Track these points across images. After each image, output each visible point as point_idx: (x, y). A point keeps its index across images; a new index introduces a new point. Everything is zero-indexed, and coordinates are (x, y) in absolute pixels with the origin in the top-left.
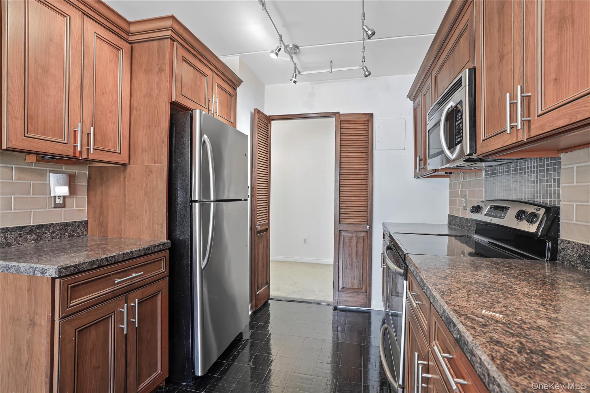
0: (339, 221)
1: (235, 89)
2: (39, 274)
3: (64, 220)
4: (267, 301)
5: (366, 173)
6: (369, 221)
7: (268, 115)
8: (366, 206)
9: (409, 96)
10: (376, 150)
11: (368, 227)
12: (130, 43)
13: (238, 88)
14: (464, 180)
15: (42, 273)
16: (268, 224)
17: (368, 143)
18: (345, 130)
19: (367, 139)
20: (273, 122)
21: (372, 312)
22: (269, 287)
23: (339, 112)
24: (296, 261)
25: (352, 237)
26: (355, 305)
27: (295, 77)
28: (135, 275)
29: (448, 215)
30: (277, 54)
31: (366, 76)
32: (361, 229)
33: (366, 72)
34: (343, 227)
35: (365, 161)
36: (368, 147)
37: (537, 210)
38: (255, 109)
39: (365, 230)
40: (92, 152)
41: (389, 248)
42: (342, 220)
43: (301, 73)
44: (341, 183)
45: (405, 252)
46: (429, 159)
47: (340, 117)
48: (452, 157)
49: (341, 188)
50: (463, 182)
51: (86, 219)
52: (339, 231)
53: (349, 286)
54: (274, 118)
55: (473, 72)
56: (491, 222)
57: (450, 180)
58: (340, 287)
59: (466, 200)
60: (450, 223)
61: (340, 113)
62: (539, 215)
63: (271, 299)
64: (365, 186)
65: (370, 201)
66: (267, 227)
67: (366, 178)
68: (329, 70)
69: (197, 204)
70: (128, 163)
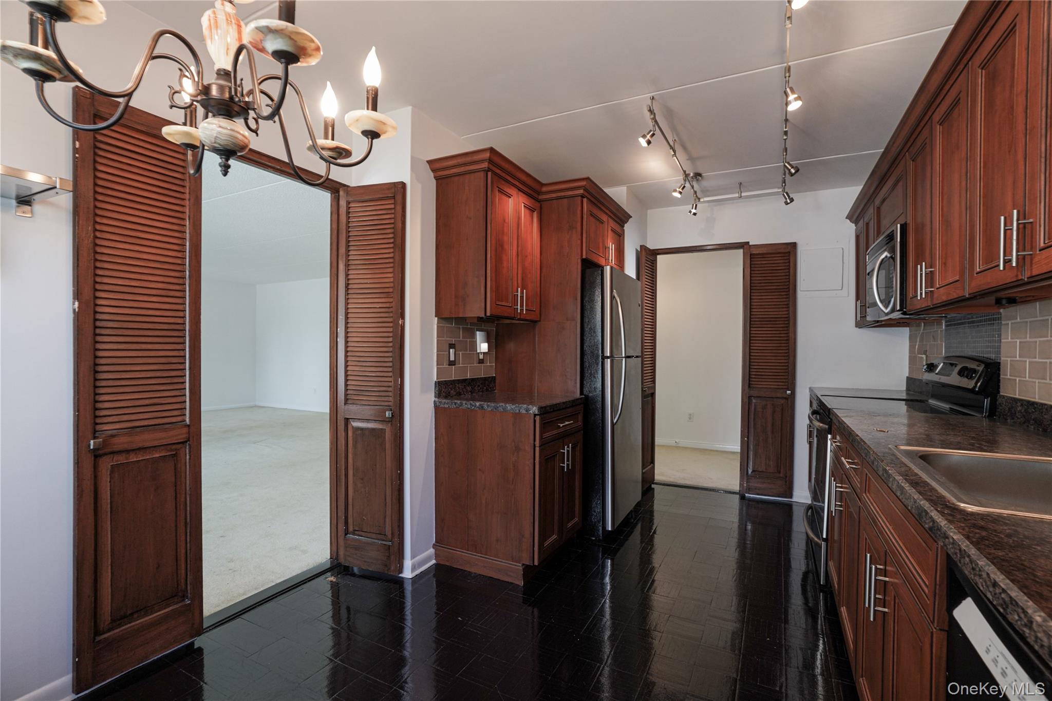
0: (749, 384)
1: (623, 227)
2: (524, 412)
3: (484, 375)
4: (651, 486)
5: (786, 322)
6: (792, 385)
7: (651, 249)
8: (787, 364)
9: (850, 217)
10: (801, 291)
11: (789, 392)
12: (539, 202)
13: (626, 225)
14: (925, 331)
15: (527, 411)
16: (654, 388)
17: (789, 282)
18: (757, 266)
19: (787, 277)
20: (658, 257)
21: (794, 504)
22: (654, 467)
23: (749, 242)
24: (677, 445)
25: (766, 405)
26: (770, 494)
27: (696, 209)
28: (567, 423)
29: (907, 377)
30: (680, 193)
31: (788, 204)
32: (779, 395)
33: (788, 200)
34: (754, 393)
35: (784, 306)
36: (789, 288)
37: (978, 366)
38: (641, 246)
39: (785, 396)
40: (524, 313)
41: (814, 412)
42: (753, 383)
43: (702, 200)
44: (752, 335)
45: (829, 407)
46: (868, 308)
47: (751, 250)
48: (886, 311)
49: (752, 342)
50: (923, 333)
51: (494, 375)
52: (749, 397)
53: (762, 468)
54: (660, 251)
55: (904, 228)
56: (941, 381)
57: (910, 329)
58: (750, 471)
59: (927, 357)
60: (908, 389)
61: (750, 244)
62: (979, 371)
63: (656, 484)
64: (786, 338)
65: (791, 358)
66: (651, 391)
67: (786, 329)
68: (737, 195)
69: (609, 360)
70: (539, 319)
